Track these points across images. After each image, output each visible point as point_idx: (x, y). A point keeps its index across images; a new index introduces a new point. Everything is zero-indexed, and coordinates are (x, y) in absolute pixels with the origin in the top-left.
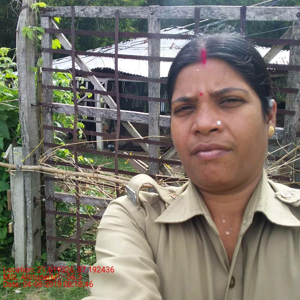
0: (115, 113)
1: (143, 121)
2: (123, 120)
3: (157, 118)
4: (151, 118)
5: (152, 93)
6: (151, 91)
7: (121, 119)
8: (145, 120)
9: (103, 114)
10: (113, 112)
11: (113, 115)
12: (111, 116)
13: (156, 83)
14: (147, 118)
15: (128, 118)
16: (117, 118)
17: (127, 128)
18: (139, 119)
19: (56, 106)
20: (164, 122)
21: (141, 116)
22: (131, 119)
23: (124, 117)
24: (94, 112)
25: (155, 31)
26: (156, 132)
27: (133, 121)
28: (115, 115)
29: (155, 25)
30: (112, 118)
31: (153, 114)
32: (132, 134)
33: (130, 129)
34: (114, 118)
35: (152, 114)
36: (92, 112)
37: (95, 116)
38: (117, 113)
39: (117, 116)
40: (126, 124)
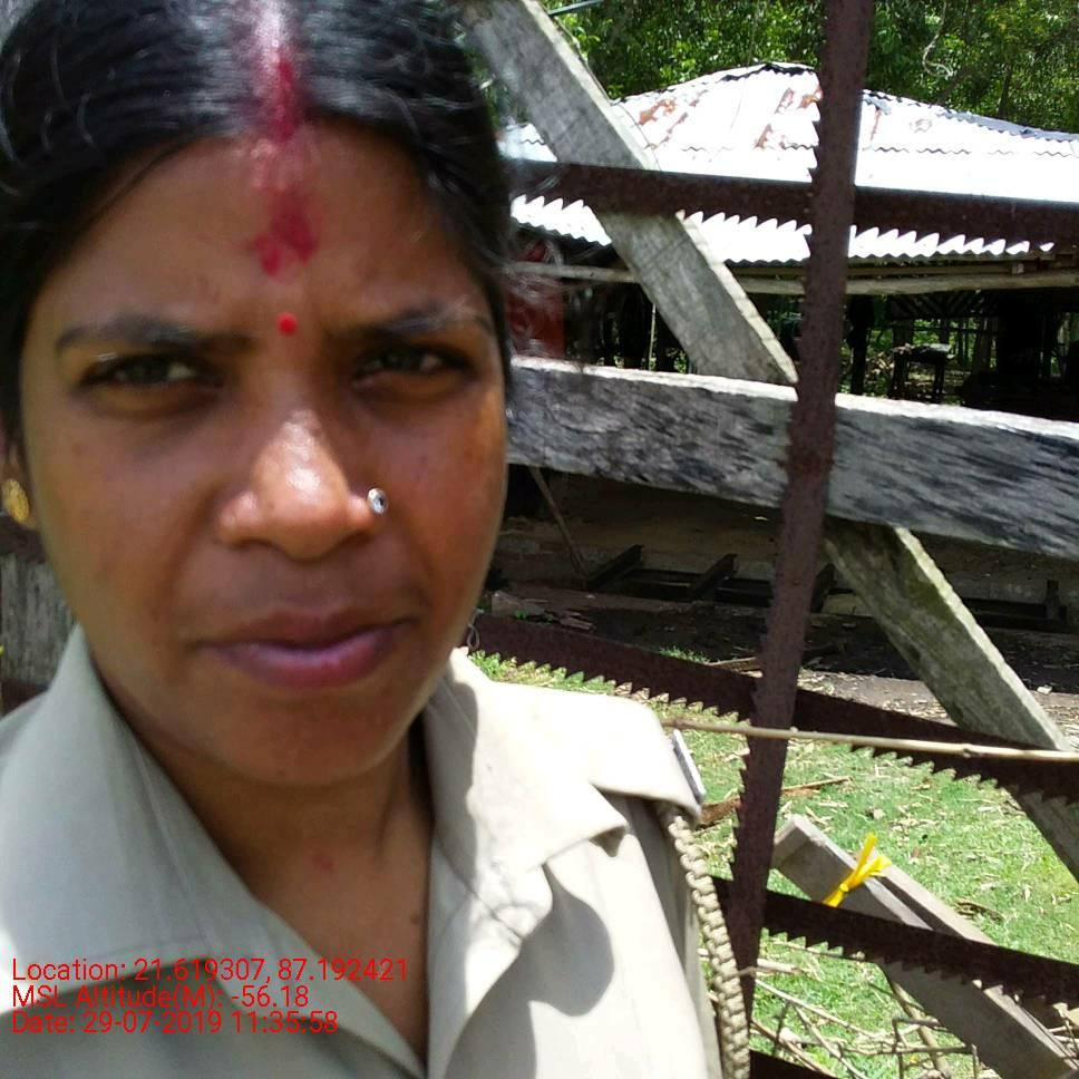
0: (765, 430)
2: (859, 516)
9: (612, 435)
10: (743, 414)
11: (734, 446)
12: (706, 455)
15: (926, 492)
16: (786, 493)
23: (874, 478)
27: (996, 529)
28: (757, 445)
30: (717, 478)
33: (916, 614)
34: (746, 478)
38: (790, 429)
39: (781, 464)
40: (874, 561)
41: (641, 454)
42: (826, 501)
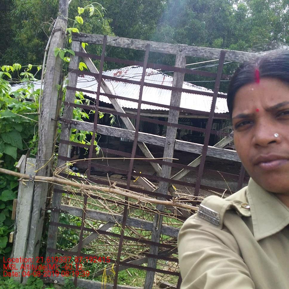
0: (133, 134)
1: (159, 144)
2: (140, 141)
3: (173, 142)
4: (168, 141)
5: (172, 119)
6: (171, 117)
7: (138, 140)
8: (162, 143)
9: (121, 134)
10: (131, 133)
11: (131, 135)
12: (128, 136)
13: (176, 110)
14: (163, 141)
15: (145, 139)
16: (134, 139)
17: (142, 149)
18: (156, 141)
19: (76, 123)
20: (180, 146)
21: (158, 139)
22: (148, 141)
23: (141, 138)
24: (112, 131)
25: (182, 66)
26: (171, 154)
27: (150, 142)
28: (132, 135)
29: (182, 61)
30: (129, 138)
31: (170, 137)
32: (146, 154)
33: (144, 149)
34: (131, 138)
35: (168, 138)
36: (111, 132)
37: (113, 135)
38: (135, 134)
39: (134, 137)
40: (141, 145)
41: (123, 136)
42: (137, 140)
